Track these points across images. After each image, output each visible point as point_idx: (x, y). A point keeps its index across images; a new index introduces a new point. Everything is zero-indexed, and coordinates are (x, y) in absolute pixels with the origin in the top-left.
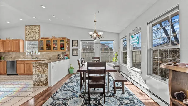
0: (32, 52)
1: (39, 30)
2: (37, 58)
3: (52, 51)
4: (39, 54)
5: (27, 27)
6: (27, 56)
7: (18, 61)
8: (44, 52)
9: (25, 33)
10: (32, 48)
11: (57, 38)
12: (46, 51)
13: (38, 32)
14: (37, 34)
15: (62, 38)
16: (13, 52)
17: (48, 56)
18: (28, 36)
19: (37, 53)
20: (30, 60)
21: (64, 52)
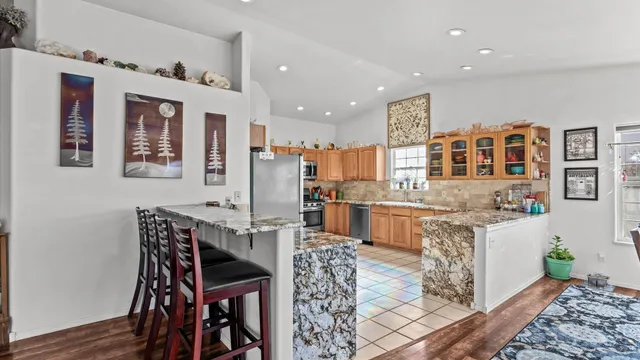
0: (407, 180)
1: (428, 110)
2: (421, 201)
3: (472, 178)
4: (427, 186)
5: (393, 108)
6: (392, 193)
7: (374, 205)
8: (441, 182)
9: (389, 125)
10: (405, 169)
11: (492, 130)
12: (450, 179)
13: (424, 115)
14: (422, 123)
15: (515, 127)
16: (362, 180)
17: (456, 196)
18: (396, 133)
19: (419, 182)
20: (404, 207)
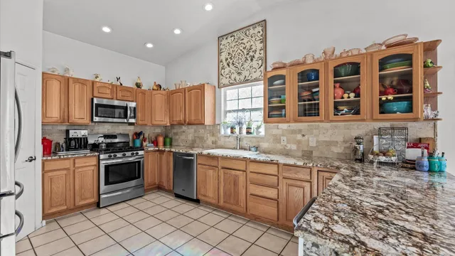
0: (240, 123)
1: (264, 40)
2: (257, 148)
3: (327, 120)
4: (262, 131)
5: (224, 42)
6: (222, 139)
7: (200, 155)
8: (281, 125)
9: (220, 61)
10: (238, 111)
11: (355, 52)
12: (296, 121)
13: (260, 46)
14: (257, 55)
15: (389, 46)
16: (189, 124)
17: (299, 142)
18: (227, 70)
19: (254, 126)
21: (388, 124)
